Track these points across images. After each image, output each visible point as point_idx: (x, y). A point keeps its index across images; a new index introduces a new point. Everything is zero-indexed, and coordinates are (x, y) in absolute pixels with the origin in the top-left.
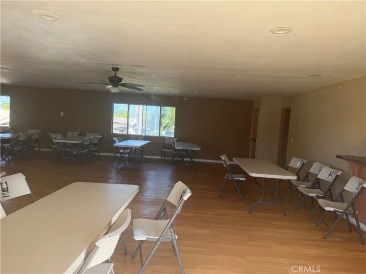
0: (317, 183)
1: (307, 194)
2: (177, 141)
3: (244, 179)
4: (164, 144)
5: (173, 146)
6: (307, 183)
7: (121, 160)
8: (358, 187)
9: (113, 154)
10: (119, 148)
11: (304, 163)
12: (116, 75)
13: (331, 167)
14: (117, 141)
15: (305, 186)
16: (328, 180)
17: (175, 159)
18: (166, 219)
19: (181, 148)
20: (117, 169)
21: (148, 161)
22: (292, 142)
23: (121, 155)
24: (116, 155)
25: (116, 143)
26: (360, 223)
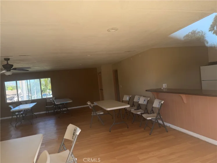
0: (139, 107)
1: (136, 113)
2: (55, 99)
3: (103, 113)
4: (46, 102)
5: (53, 102)
6: (134, 107)
7: (17, 120)
8: (159, 104)
9: (11, 117)
10: (14, 112)
11: (130, 97)
12: (8, 63)
13: (144, 96)
14: (12, 107)
15: (134, 109)
16: (144, 103)
17: (55, 111)
18: (65, 150)
19: (59, 103)
20: (16, 127)
21: (37, 117)
22: (121, 87)
23: (17, 116)
24: (13, 117)
25: (12, 109)
26: (164, 122)
